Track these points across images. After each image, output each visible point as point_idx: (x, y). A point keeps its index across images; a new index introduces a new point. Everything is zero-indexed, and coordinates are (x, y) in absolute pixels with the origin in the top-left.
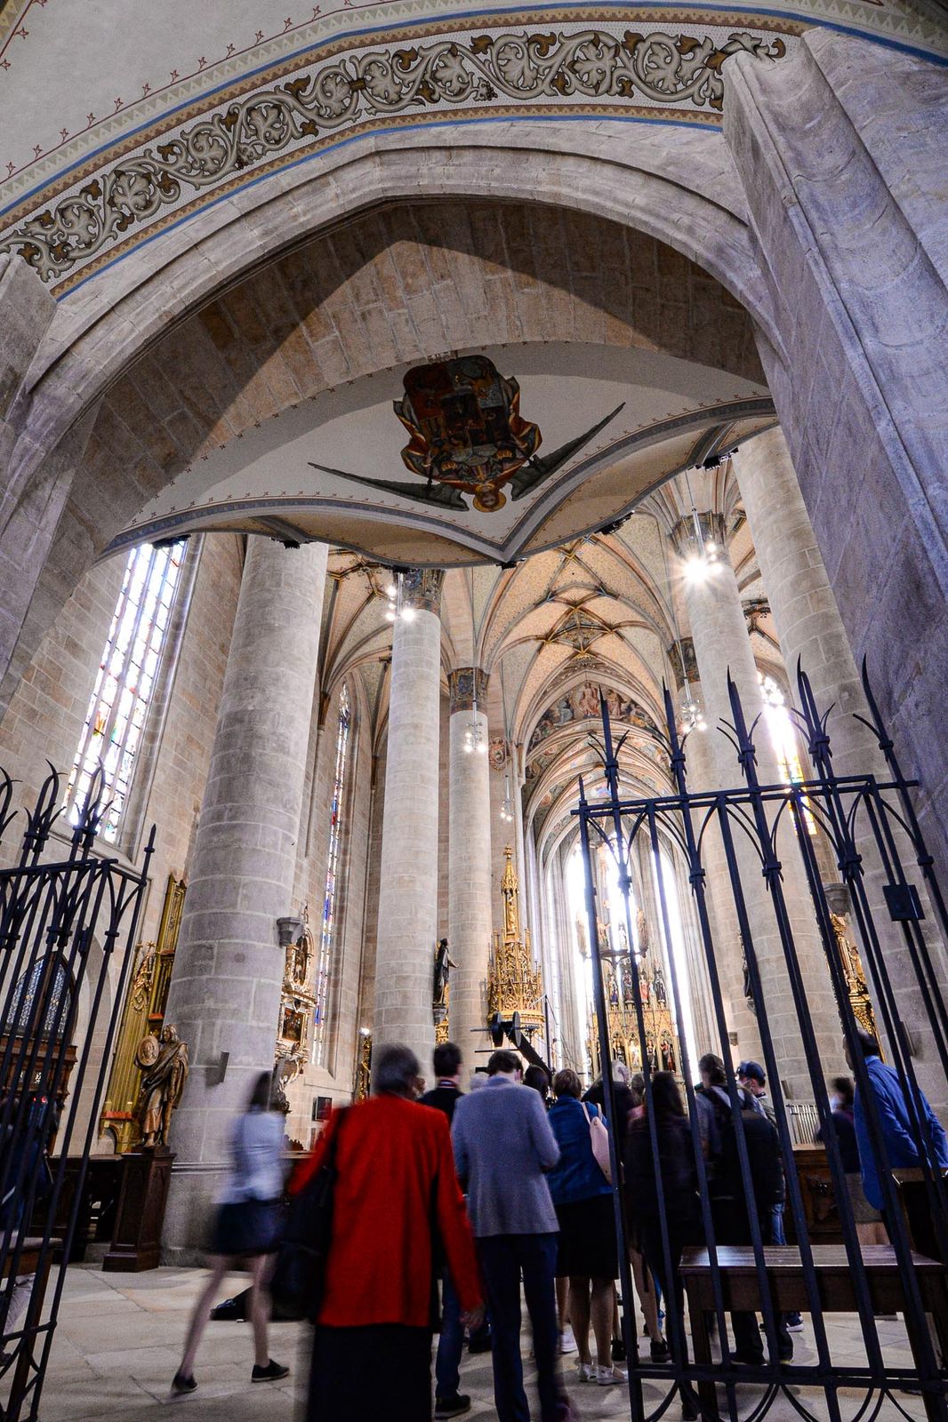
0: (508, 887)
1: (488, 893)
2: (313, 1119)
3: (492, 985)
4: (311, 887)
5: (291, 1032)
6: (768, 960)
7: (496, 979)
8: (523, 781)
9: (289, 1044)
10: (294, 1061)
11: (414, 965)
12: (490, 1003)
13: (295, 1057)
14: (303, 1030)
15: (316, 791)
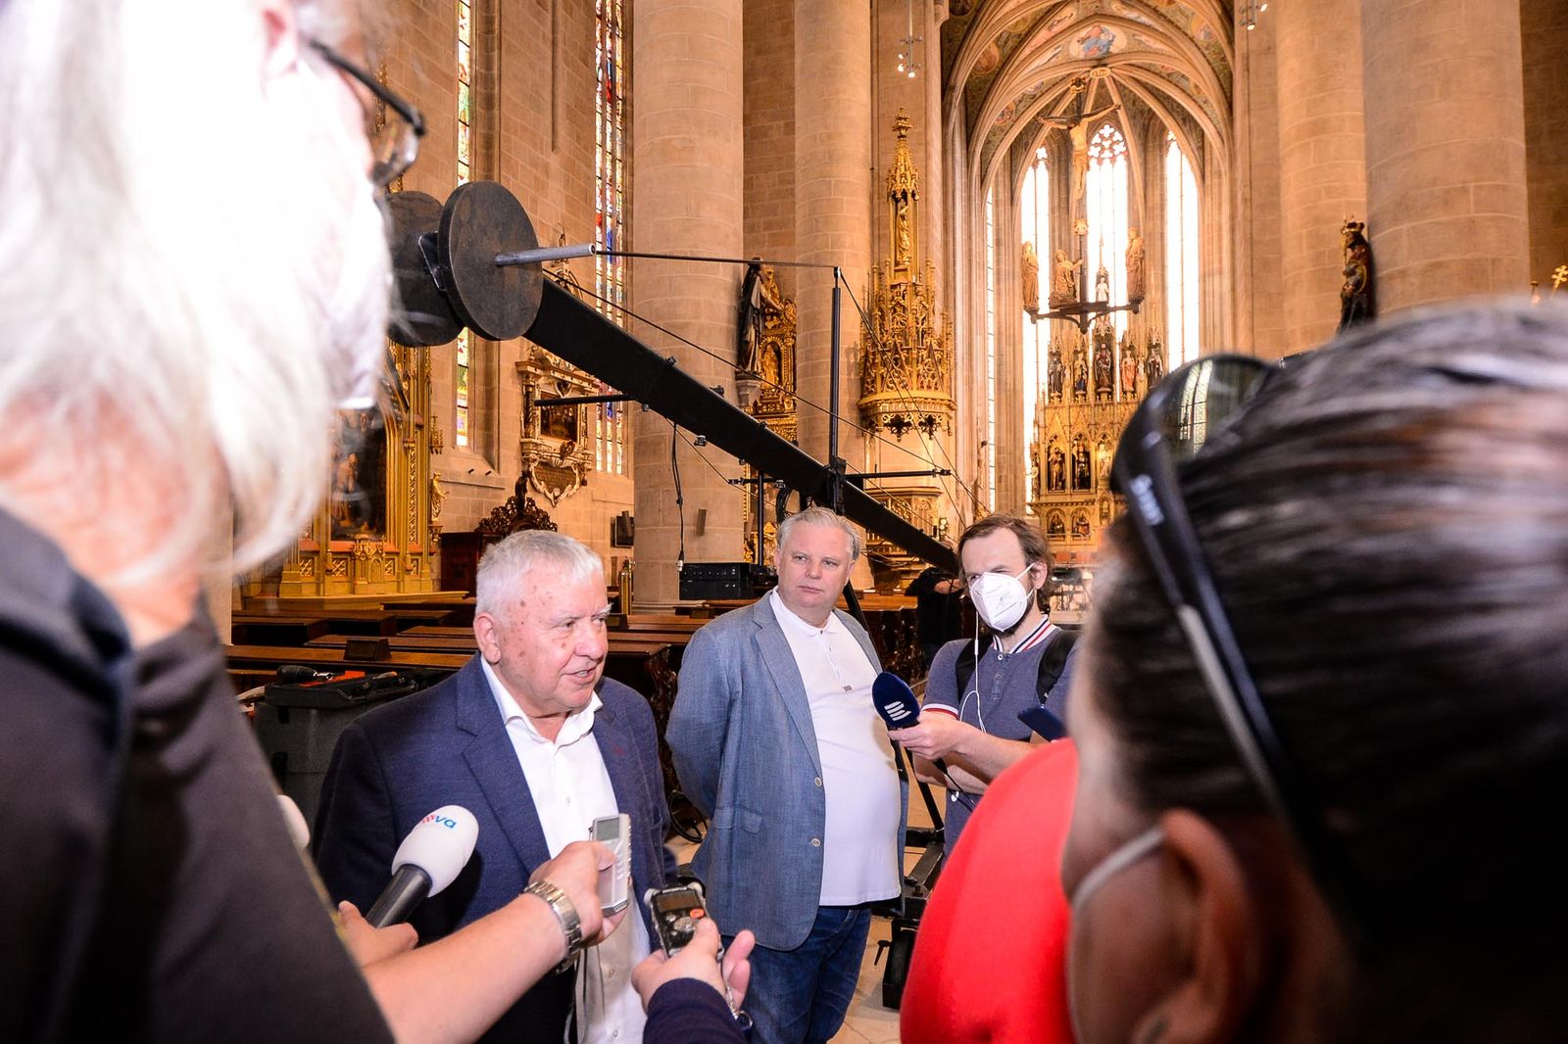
0: (899, 187)
1: (863, 201)
2: (613, 544)
3: (867, 352)
4: (570, 203)
5: (558, 428)
6: (1403, 273)
7: (874, 345)
8: (945, 15)
9: (554, 444)
10: (569, 468)
11: (698, 304)
12: (863, 381)
13: (568, 462)
14: (580, 424)
15: (561, 28)
